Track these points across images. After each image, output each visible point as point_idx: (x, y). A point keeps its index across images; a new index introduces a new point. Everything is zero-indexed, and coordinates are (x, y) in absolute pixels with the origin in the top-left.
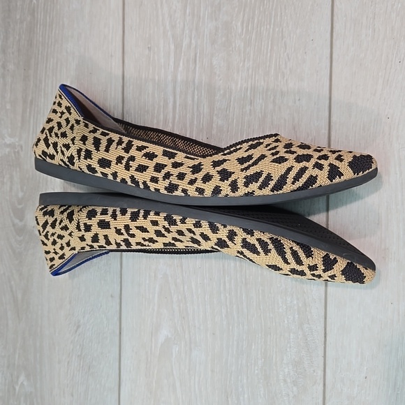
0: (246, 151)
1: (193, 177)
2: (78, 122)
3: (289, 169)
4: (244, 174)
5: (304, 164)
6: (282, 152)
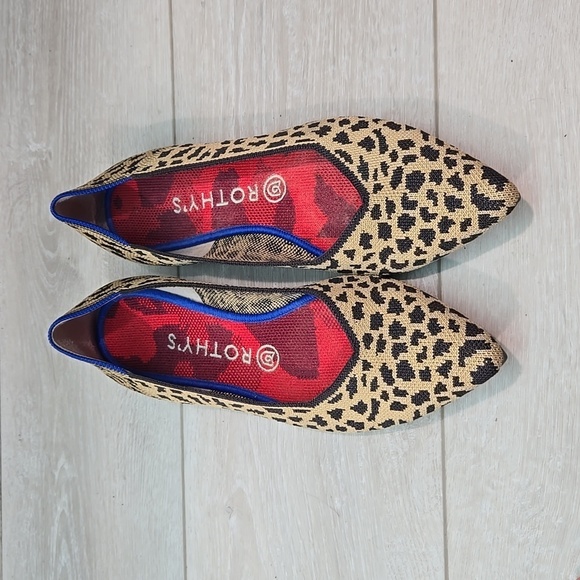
0: (351, 398)
5: (426, 404)
6: (391, 395)
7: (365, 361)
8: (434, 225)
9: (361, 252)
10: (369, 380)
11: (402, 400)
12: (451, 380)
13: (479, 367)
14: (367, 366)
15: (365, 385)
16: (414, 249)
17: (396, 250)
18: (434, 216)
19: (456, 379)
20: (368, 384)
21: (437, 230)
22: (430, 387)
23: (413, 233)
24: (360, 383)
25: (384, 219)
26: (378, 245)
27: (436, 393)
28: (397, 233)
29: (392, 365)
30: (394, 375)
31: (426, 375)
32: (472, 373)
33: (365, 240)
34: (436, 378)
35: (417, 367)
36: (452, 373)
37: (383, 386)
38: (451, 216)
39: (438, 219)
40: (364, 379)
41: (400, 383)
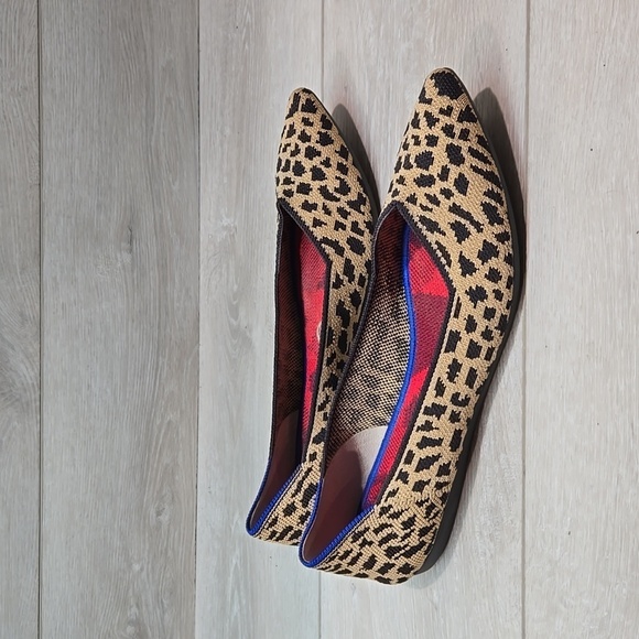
0: (444, 234)
1: (491, 296)
2: (384, 511)
3: (475, 169)
4: (487, 228)
5: (464, 153)
6: (445, 185)
7: (408, 200)
8: (303, 146)
9: (319, 214)
10: (425, 202)
11: (453, 176)
12: (441, 117)
13: (435, 86)
14: (412, 199)
15: (431, 210)
16: (322, 167)
17: (323, 183)
18: (297, 146)
19: (442, 111)
20: (430, 206)
21: (307, 144)
22: (444, 140)
23: (308, 164)
24: (428, 215)
25: (294, 188)
26: (315, 197)
27: (453, 137)
28: (307, 178)
29: (417, 172)
30: (426, 173)
31: (432, 141)
32: (439, 94)
33: (308, 207)
34: (437, 131)
35: (424, 148)
36: (436, 113)
37: (435, 190)
38: (298, 133)
39: (299, 142)
40: (425, 208)
41: (435, 170)
